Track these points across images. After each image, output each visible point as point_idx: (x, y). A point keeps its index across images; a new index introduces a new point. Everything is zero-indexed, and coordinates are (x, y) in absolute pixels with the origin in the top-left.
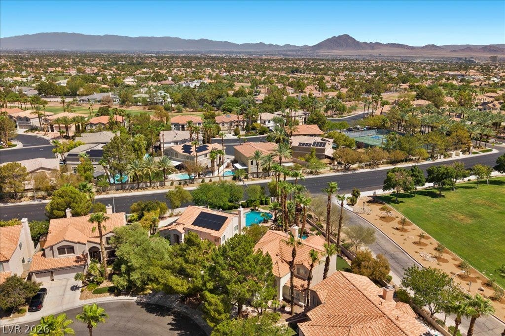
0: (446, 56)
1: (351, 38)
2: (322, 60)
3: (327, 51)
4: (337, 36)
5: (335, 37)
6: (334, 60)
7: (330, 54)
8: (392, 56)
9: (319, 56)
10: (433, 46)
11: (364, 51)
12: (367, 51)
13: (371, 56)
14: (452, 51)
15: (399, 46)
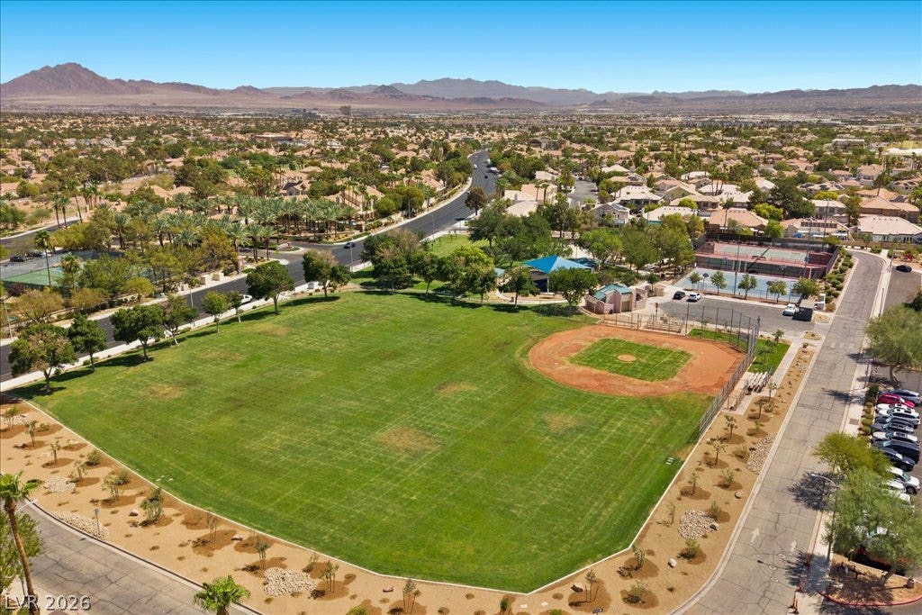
0: (275, 107)
1: (86, 69)
2: (20, 116)
3: (37, 97)
4: (52, 65)
5: (47, 67)
6: (49, 116)
7: (43, 102)
8: (180, 107)
9: (17, 108)
10: (250, 89)
11: (120, 97)
12: (127, 97)
13: (136, 106)
14: (282, 98)
15: (187, 87)
